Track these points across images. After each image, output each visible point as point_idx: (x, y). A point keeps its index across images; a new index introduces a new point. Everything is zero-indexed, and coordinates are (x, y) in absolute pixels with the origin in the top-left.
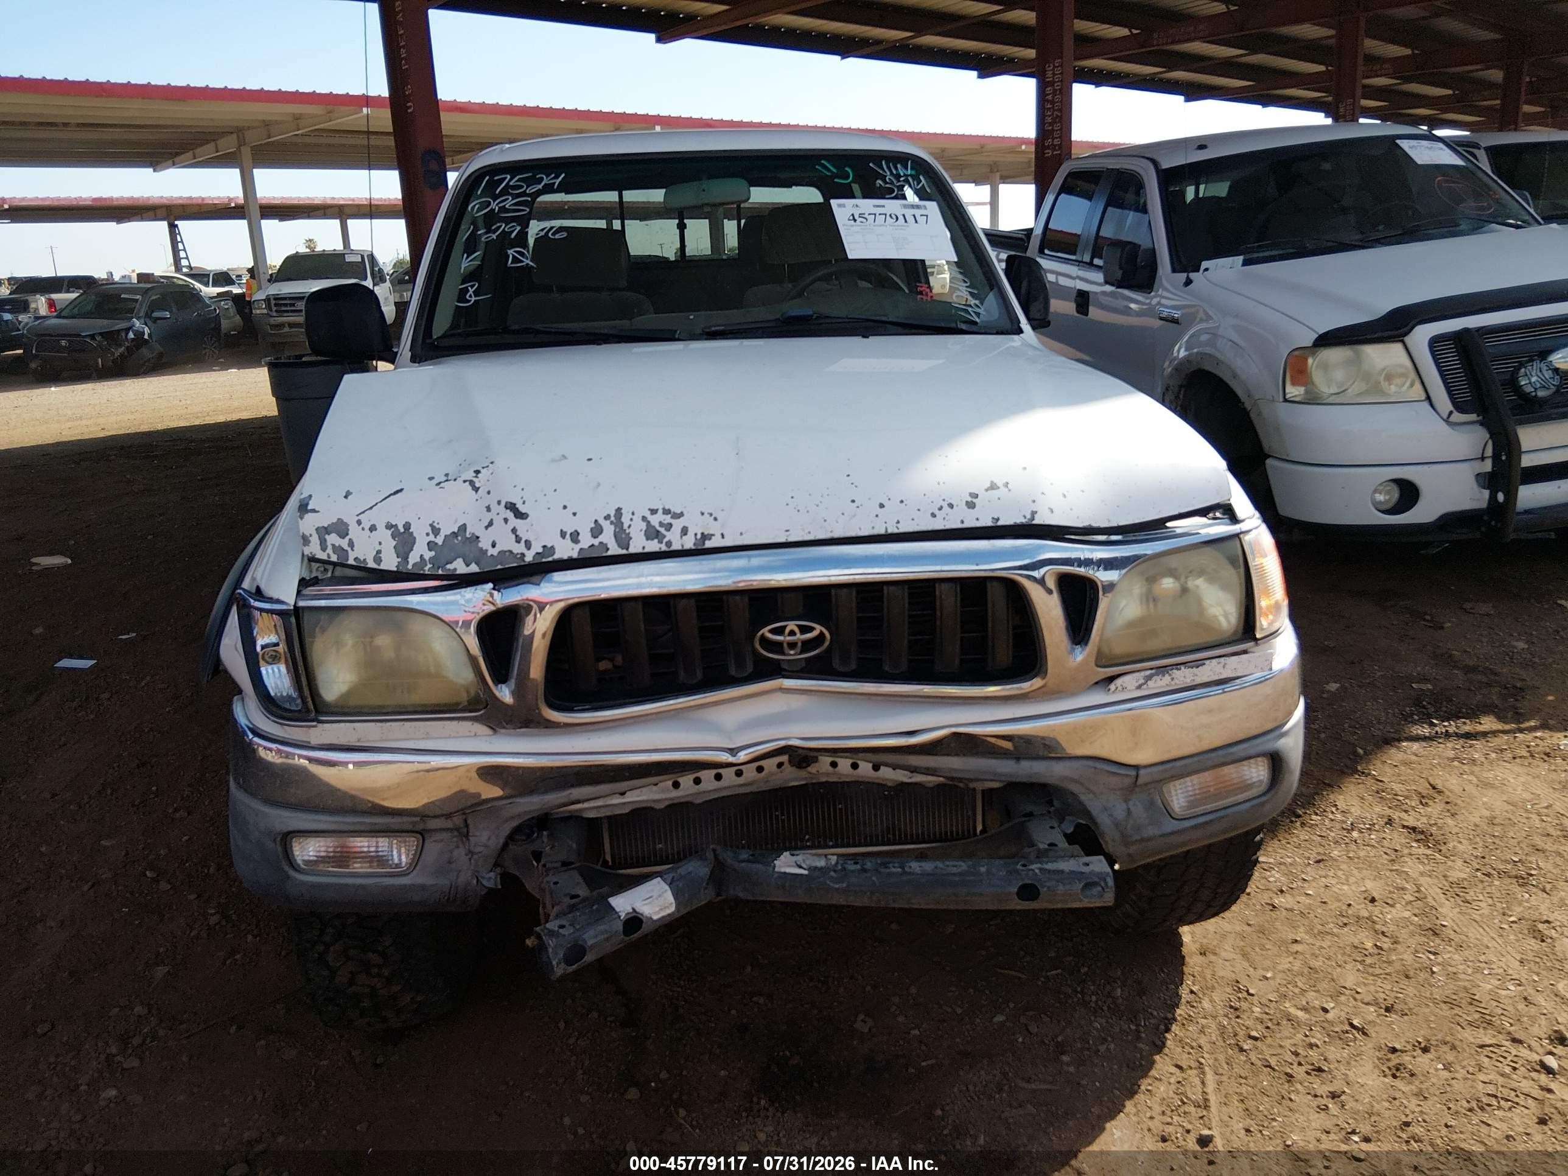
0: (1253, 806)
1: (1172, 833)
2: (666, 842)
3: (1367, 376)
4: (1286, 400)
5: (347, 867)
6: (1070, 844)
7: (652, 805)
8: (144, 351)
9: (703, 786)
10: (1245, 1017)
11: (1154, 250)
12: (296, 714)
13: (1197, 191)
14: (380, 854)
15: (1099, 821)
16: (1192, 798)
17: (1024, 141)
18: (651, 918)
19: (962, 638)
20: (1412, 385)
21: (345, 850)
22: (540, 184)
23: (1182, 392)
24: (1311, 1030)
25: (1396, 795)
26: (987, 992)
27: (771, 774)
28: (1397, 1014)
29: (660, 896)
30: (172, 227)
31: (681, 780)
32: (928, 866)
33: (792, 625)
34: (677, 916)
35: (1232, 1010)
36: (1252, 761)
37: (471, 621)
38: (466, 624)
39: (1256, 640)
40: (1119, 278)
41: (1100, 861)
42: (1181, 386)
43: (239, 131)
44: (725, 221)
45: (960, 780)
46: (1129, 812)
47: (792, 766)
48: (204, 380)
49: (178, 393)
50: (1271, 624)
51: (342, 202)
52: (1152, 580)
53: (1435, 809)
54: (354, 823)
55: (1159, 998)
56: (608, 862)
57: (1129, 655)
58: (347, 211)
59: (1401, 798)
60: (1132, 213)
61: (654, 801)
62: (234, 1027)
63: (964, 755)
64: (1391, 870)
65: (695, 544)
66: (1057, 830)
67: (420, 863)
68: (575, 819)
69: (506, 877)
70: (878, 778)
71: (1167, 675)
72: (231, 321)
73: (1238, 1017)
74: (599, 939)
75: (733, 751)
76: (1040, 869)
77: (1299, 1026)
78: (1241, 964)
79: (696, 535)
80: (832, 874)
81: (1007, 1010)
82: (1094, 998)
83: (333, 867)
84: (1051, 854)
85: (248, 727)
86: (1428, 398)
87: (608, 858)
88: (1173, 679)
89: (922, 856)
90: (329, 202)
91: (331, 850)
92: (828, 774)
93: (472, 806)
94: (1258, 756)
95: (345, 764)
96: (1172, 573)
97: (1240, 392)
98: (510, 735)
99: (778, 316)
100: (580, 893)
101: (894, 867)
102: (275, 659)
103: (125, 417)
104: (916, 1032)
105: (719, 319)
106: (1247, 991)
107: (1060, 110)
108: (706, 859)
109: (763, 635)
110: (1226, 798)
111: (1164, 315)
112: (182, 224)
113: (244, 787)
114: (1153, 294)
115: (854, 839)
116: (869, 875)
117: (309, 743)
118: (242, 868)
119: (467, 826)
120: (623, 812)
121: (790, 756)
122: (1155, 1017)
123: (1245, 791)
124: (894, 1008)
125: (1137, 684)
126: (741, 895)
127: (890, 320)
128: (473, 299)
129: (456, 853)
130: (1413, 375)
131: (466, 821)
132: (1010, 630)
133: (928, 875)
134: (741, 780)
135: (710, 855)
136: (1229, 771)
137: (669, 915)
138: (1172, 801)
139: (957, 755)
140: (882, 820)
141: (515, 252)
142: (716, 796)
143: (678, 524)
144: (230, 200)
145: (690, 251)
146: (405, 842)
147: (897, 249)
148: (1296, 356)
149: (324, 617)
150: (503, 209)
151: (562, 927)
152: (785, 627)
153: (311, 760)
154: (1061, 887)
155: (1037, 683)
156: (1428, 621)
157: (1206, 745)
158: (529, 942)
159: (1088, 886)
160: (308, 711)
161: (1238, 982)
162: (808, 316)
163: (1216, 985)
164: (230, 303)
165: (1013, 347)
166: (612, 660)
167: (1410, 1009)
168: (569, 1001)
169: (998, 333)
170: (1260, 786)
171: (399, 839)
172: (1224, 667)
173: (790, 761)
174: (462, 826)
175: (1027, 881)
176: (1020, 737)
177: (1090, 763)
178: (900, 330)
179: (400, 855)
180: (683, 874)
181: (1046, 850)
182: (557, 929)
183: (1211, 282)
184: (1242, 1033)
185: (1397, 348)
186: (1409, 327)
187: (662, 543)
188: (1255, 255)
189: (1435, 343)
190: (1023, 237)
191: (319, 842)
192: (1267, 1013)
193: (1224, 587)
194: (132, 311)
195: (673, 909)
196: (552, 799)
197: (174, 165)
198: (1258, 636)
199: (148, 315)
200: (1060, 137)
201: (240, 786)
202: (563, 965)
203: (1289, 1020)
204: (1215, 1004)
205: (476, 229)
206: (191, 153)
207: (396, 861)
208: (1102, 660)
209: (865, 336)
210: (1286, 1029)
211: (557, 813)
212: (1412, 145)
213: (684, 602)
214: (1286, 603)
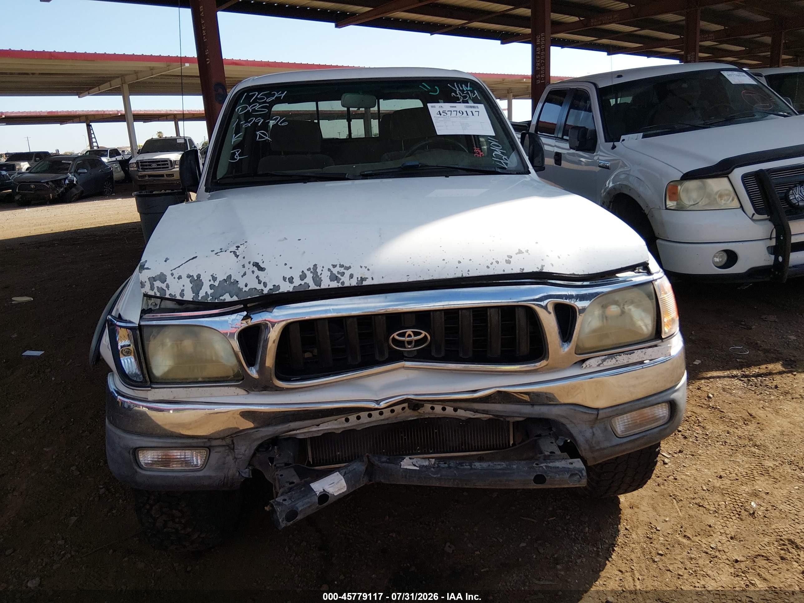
0: (661, 430)
1: (617, 445)
2: (342, 452)
3: (709, 196)
4: (667, 209)
5: (169, 466)
6: (561, 452)
7: (334, 431)
8: (73, 189)
9: (361, 421)
10: (655, 543)
11: (595, 130)
12: (140, 384)
13: (616, 101)
14: (187, 459)
15: (577, 439)
16: (627, 426)
17: (526, 77)
18: (333, 495)
19: (502, 339)
20: (733, 200)
21: (168, 457)
22: (273, 97)
23: (611, 205)
24: (691, 550)
25: (731, 419)
26: (516, 530)
27: (399, 414)
28: (737, 540)
29: (338, 482)
30: (89, 126)
31: (349, 417)
32: (485, 465)
33: (409, 332)
34: (347, 493)
35: (648, 539)
36: (659, 405)
37: (235, 333)
38: (232, 334)
39: (662, 339)
40: (578, 146)
41: (579, 461)
42: (610, 202)
43: (122, 76)
44: (372, 120)
45: (502, 416)
46: (594, 434)
47: (410, 409)
48: (104, 204)
49: (91, 211)
50: (670, 331)
51: (175, 112)
52: (604, 307)
53: (752, 427)
54: (172, 443)
55: (609, 532)
56: (310, 462)
57: (593, 348)
58: (178, 117)
59: (734, 421)
60: (583, 112)
61: (335, 429)
62: (111, 551)
63: (504, 403)
64: (730, 461)
65: (357, 283)
66: (555, 444)
67: (208, 464)
68: (292, 439)
69: (255, 472)
70: (457, 416)
71: (614, 359)
72: (118, 174)
73: (651, 543)
74: (305, 506)
75: (378, 402)
76: (545, 466)
77: (684, 547)
78: (652, 513)
79: (358, 278)
80: (432, 469)
81: (527, 540)
82: (574, 533)
83: (161, 467)
84: (551, 458)
85: (115, 391)
86: (742, 207)
87: (311, 460)
88: (617, 361)
89: (481, 459)
90: (169, 112)
91: (160, 457)
92: (429, 414)
93: (236, 433)
94: (663, 403)
95: (169, 410)
96: (616, 303)
97: (642, 204)
98: (257, 394)
99: (400, 166)
100: (295, 481)
101: (466, 465)
102: (128, 353)
103: (64, 224)
104: (478, 553)
105: (368, 168)
106: (656, 528)
107: (544, 59)
108: (363, 461)
109: (393, 337)
110: (646, 425)
111: (601, 165)
112: (93, 124)
113: (113, 423)
114: (595, 154)
115: (444, 448)
116: (452, 470)
117: (147, 399)
118: (112, 467)
119: (233, 443)
120: (319, 435)
121: (409, 404)
122: (606, 543)
123: (657, 422)
124: (466, 539)
125: (597, 364)
126: (383, 481)
127: (460, 167)
128: (238, 158)
129: (227, 458)
130: (733, 194)
131: (232, 441)
132: (528, 334)
133: (485, 469)
134: (382, 417)
135: (365, 459)
136: (647, 411)
137: (343, 493)
138: (617, 428)
139: (499, 403)
140: (459, 439)
141: (260, 133)
142: (369, 426)
143: (348, 273)
144: (118, 111)
145: (354, 136)
146: (200, 452)
147: (463, 130)
148: (671, 185)
149: (155, 330)
150: (254, 110)
151: (285, 500)
152: (406, 332)
153: (149, 408)
154: (557, 476)
155: (543, 363)
156: (743, 325)
157: (634, 397)
158: (267, 508)
159: (572, 475)
160: (146, 382)
161: (651, 523)
162: (416, 165)
163: (639, 525)
164: (118, 165)
165: (526, 181)
166: (312, 352)
167: (744, 538)
168: (291, 536)
169: (517, 174)
170: (664, 419)
171: (197, 451)
172: (645, 354)
173: (409, 407)
174: (230, 444)
175: (539, 473)
176: (533, 393)
177: (572, 407)
178: (465, 172)
179: (197, 460)
180: (351, 469)
181: (549, 456)
182: (282, 501)
183: (626, 147)
184: (654, 552)
185: (725, 180)
186: (730, 170)
187: (339, 283)
188: (649, 132)
189: (745, 178)
190: (527, 125)
191: (154, 453)
192: (667, 541)
193: (645, 310)
194: (67, 169)
195: (345, 489)
196: (279, 429)
197: (89, 94)
198: (663, 337)
199: (76, 172)
200: (544, 73)
201: (111, 422)
202: (285, 522)
203: (679, 544)
204: (639, 536)
205: (240, 121)
206: (97, 88)
207: (195, 463)
208: (579, 350)
209: (447, 176)
210: (678, 550)
211: (282, 436)
212: (729, 74)
213: (351, 319)
214: (678, 319)
